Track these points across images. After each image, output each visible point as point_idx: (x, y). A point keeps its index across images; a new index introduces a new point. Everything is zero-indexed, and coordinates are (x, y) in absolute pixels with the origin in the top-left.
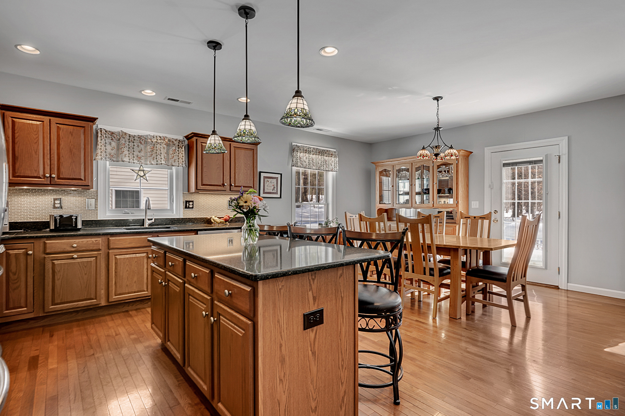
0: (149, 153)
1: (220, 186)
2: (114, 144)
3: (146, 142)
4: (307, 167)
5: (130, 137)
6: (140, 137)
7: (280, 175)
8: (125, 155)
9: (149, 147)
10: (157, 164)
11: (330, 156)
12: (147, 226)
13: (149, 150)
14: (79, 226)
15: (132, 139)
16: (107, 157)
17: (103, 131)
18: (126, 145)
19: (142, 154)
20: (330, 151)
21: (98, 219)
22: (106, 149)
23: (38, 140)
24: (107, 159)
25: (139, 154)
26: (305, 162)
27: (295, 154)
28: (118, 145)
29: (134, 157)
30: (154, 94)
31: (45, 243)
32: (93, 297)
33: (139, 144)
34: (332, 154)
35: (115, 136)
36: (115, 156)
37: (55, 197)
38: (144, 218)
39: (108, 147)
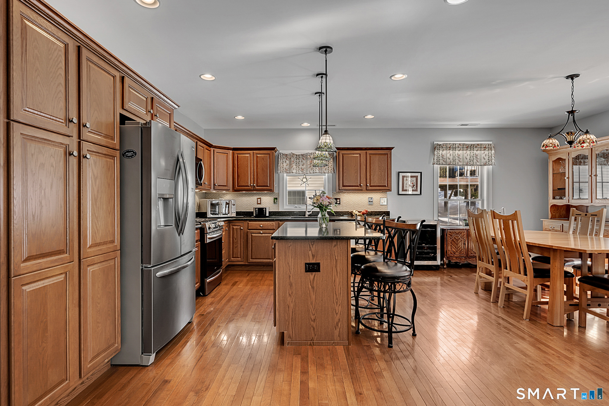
0: (308, 166)
1: (358, 186)
2: (288, 162)
3: (307, 158)
4: (452, 164)
5: (296, 156)
6: (303, 155)
7: (420, 173)
8: (294, 168)
9: (308, 161)
10: (313, 173)
11: (483, 149)
12: (307, 216)
13: (309, 163)
14: (267, 215)
15: (298, 157)
16: (284, 171)
17: (282, 154)
18: (295, 161)
19: (304, 166)
20: (481, 144)
21: (280, 211)
22: (283, 166)
23: (248, 165)
24: (284, 172)
25: (302, 167)
26: (449, 159)
27: (436, 153)
28: (290, 162)
29: (299, 169)
30: (309, 125)
31: (248, 223)
32: (270, 258)
33: (302, 160)
34: (485, 147)
35: (288, 156)
36: (288, 169)
37: (258, 197)
38: (305, 211)
39: (285, 164)
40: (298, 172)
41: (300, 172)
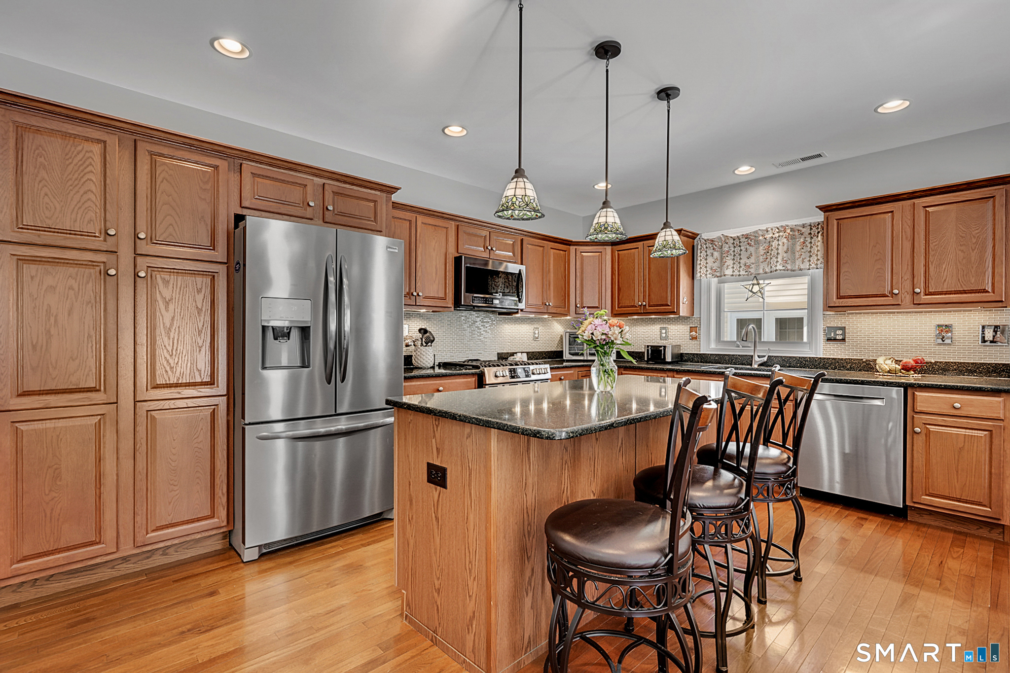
0: (761, 257)
2: (716, 254)
3: (757, 242)
5: (734, 240)
6: (747, 237)
8: (728, 266)
9: (761, 248)
10: (771, 272)
12: (756, 366)
13: (762, 252)
15: (737, 242)
16: (708, 273)
18: (731, 252)
19: (752, 260)
21: (701, 352)
22: (707, 263)
24: (708, 276)
25: (748, 261)
28: (721, 254)
29: (740, 267)
30: (754, 169)
33: (748, 246)
35: (717, 244)
36: (719, 270)
37: (662, 326)
38: (753, 354)
39: (710, 260)
40: (736, 273)
41: (742, 273)
